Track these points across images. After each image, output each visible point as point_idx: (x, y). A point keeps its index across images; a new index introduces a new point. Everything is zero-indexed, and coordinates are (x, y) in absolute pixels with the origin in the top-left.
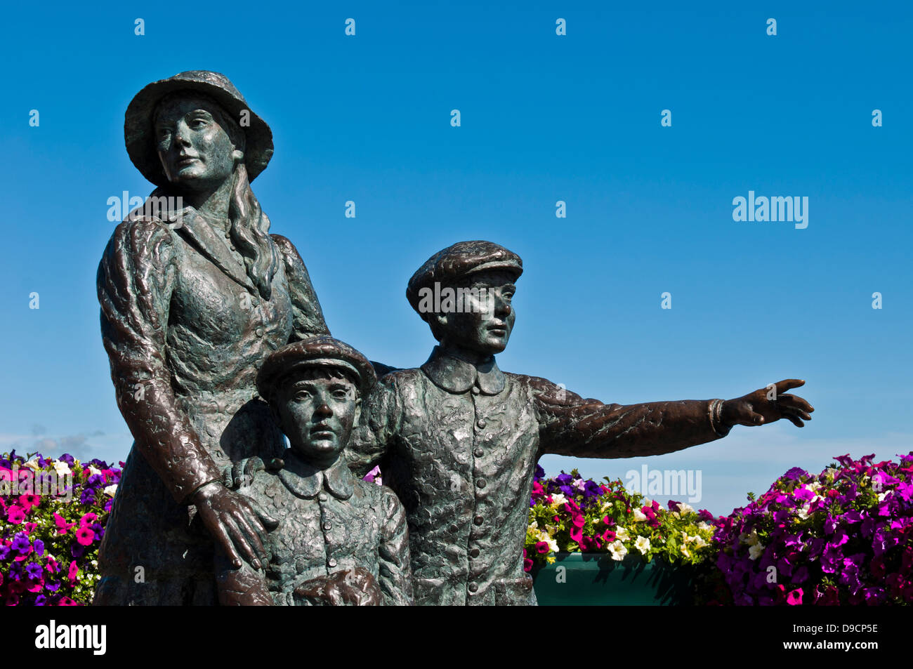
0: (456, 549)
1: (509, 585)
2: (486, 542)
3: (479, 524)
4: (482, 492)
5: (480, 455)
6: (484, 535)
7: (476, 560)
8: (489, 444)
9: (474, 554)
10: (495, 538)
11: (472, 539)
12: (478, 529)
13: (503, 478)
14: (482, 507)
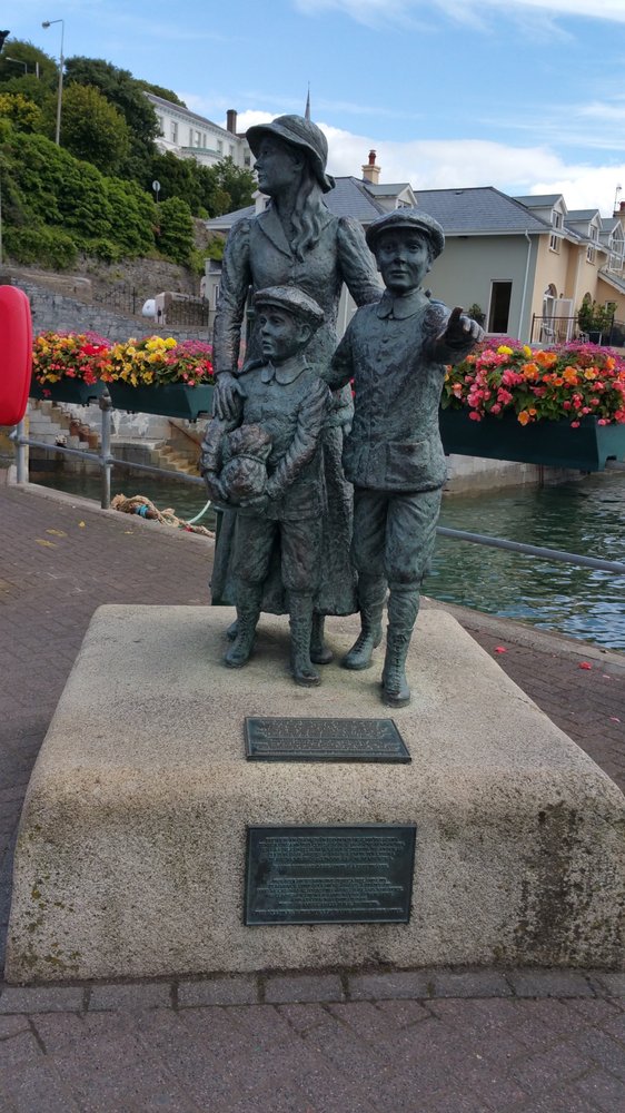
0: (364, 420)
1: (394, 447)
2: (381, 418)
3: (375, 405)
4: (376, 385)
5: (379, 361)
6: (378, 413)
7: (374, 429)
8: (385, 353)
9: (373, 425)
10: (386, 416)
11: (371, 415)
12: (374, 409)
13: (391, 376)
14: (377, 395)
